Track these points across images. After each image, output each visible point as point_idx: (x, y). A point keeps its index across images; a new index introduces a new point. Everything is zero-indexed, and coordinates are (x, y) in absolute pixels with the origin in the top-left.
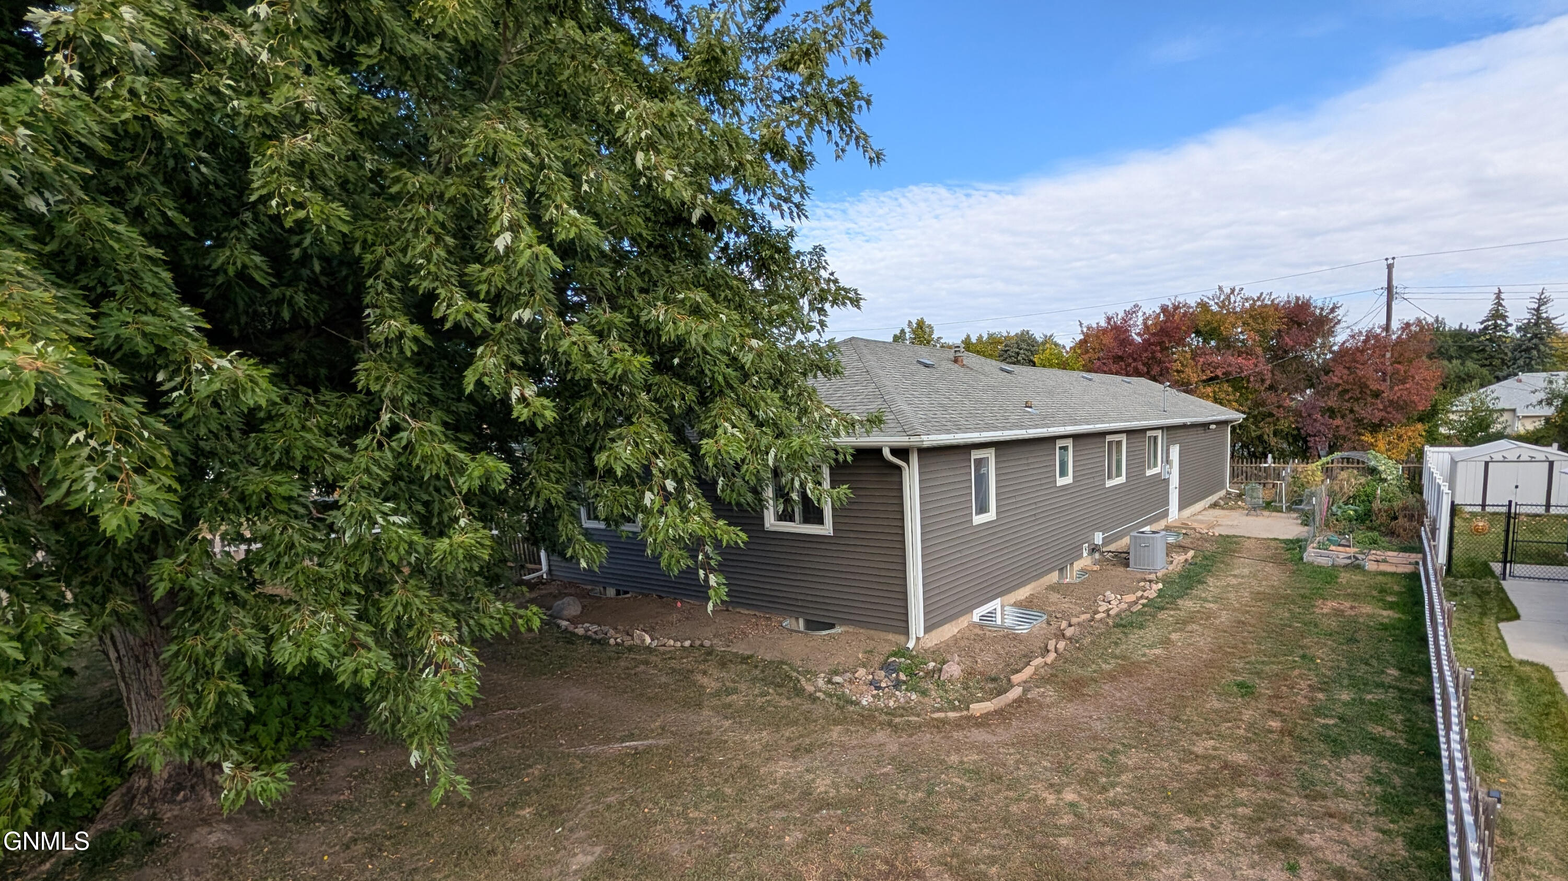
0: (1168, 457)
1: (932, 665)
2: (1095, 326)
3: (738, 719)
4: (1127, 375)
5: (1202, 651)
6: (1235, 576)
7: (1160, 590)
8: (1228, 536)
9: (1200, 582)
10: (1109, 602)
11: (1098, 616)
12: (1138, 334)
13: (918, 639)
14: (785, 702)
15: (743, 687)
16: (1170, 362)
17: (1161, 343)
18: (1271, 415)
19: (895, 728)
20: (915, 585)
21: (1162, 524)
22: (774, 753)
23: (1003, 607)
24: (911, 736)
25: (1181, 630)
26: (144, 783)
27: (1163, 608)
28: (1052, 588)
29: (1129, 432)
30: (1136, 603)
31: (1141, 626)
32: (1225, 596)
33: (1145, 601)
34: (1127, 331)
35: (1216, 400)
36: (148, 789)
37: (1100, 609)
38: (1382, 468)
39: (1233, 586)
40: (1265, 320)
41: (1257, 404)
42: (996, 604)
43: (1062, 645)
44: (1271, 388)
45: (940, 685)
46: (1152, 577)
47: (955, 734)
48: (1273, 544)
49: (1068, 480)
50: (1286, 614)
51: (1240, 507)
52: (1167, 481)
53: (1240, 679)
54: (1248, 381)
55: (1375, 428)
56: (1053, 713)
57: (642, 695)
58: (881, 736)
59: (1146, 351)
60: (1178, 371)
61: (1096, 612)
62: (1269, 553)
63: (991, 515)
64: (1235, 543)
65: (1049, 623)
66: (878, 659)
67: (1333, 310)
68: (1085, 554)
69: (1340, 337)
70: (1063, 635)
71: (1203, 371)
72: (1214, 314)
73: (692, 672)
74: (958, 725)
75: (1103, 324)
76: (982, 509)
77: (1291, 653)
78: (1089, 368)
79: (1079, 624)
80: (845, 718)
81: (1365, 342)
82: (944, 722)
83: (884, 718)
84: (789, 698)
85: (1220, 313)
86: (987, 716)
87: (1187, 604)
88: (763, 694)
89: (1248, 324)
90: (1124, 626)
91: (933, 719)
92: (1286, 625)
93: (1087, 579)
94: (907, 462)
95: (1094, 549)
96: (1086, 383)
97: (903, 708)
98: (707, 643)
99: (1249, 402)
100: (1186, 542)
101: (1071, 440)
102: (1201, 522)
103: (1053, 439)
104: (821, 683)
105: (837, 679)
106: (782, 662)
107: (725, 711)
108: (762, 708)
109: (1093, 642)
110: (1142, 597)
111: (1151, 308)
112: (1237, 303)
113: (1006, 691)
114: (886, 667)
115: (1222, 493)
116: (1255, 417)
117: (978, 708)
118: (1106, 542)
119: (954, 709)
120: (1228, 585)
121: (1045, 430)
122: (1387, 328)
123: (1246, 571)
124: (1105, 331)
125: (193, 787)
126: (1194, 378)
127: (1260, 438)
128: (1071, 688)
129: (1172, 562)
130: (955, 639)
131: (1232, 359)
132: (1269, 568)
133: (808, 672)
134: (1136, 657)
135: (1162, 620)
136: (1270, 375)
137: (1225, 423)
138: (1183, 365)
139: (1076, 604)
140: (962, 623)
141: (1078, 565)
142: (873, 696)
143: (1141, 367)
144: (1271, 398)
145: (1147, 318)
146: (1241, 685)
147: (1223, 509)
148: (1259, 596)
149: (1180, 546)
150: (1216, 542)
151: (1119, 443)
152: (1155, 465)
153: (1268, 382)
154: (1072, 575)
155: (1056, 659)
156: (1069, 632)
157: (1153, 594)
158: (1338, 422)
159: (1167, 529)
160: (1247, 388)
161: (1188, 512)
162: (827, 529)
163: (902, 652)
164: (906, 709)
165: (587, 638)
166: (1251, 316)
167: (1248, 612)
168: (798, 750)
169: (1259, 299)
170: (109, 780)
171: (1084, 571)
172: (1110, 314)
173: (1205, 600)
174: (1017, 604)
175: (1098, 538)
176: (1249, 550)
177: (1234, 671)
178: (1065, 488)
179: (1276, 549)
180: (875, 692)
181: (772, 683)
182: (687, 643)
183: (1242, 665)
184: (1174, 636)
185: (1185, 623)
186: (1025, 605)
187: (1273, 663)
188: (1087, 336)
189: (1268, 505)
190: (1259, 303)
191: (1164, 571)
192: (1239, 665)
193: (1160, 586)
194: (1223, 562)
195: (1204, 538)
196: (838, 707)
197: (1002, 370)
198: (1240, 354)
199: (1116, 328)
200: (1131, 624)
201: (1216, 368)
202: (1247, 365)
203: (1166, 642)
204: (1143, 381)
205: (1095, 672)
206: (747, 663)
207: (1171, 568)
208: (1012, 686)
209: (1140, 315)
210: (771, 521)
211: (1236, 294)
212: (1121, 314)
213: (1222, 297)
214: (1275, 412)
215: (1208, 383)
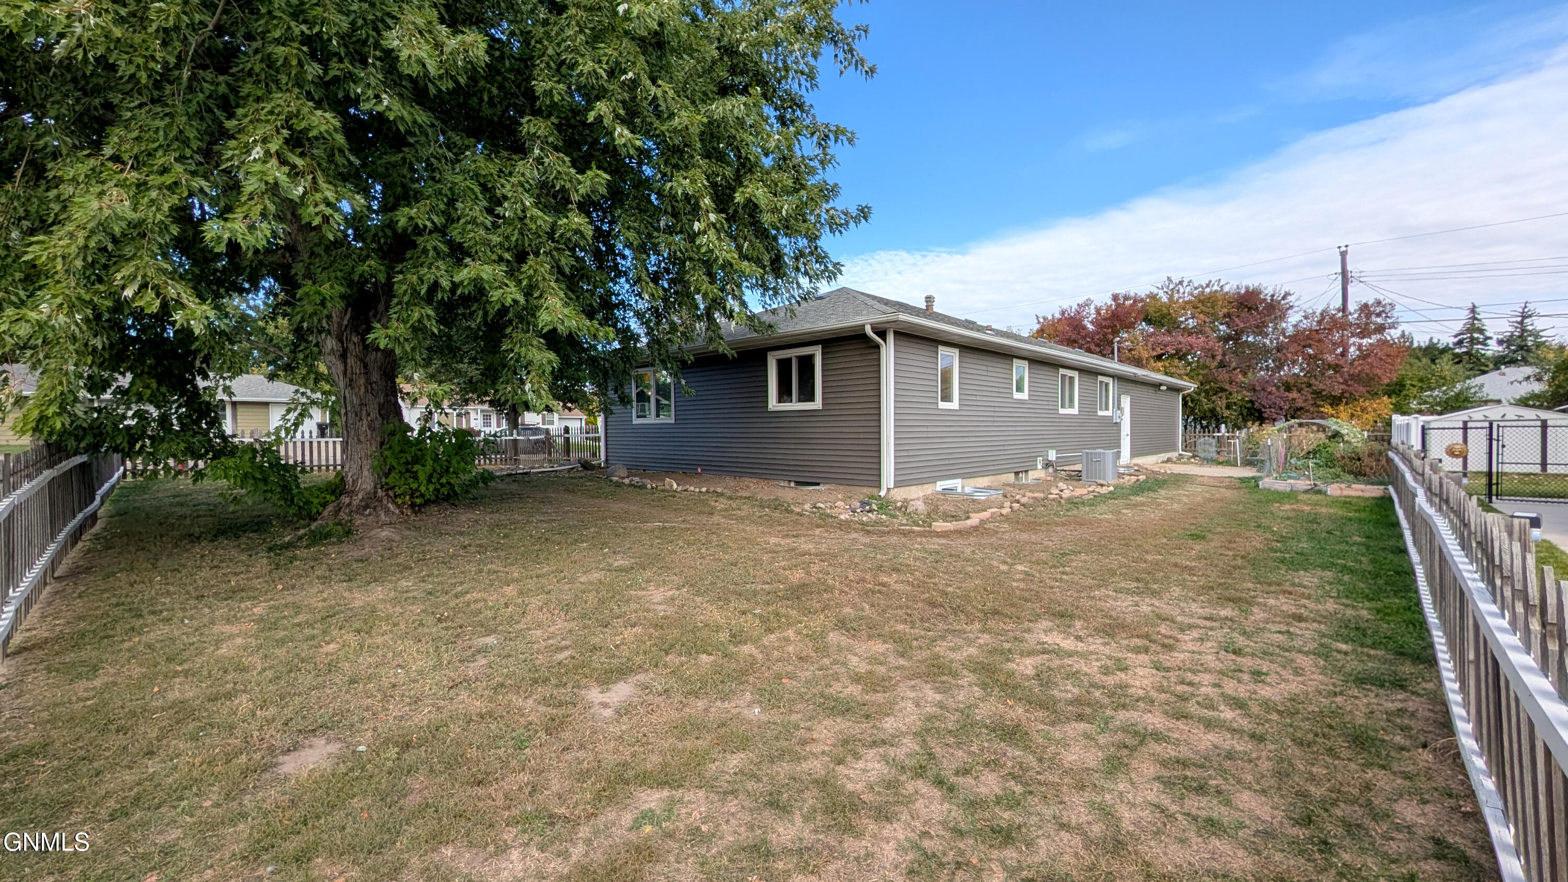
0: (1119, 404)
1: (899, 505)
2: (1050, 318)
3: (740, 521)
7: (1112, 490)
8: (1180, 474)
9: (1151, 491)
10: (1062, 491)
11: (1051, 497)
12: (1092, 322)
13: (888, 489)
14: (777, 516)
15: (745, 508)
17: (1112, 327)
18: (1223, 390)
19: (867, 532)
20: (888, 444)
22: (768, 535)
23: (964, 486)
24: (881, 536)
26: (347, 500)
27: (1114, 500)
28: (1008, 485)
29: (1082, 370)
30: (1087, 494)
31: (1092, 507)
33: (1096, 494)
34: (1081, 321)
36: (349, 504)
37: (1054, 492)
38: (1344, 432)
40: (1214, 304)
41: (1208, 379)
42: (958, 482)
43: (1016, 507)
44: (1222, 363)
45: (907, 514)
46: (1105, 484)
47: (919, 538)
48: (1227, 480)
49: (1024, 396)
50: (1241, 508)
52: (1118, 425)
53: (1191, 532)
55: (1335, 401)
56: (1007, 536)
57: (669, 508)
58: (855, 535)
59: (1098, 334)
60: (1130, 350)
61: (1050, 494)
62: (1223, 484)
63: (954, 405)
64: (1187, 477)
65: (1004, 495)
66: (855, 499)
67: (1284, 298)
68: (1039, 467)
69: (1293, 318)
70: (1018, 501)
71: (1154, 349)
72: (1163, 302)
73: (707, 501)
74: (921, 534)
75: (1058, 315)
76: (947, 397)
77: (1245, 524)
79: (1033, 497)
80: (826, 524)
81: (1319, 322)
82: (909, 531)
83: (858, 526)
84: (781, 514)
85: (1168, 304)
86: (946, 532)
87: (1138, 499)
88: (761, 512)
89: (1197, 309)
90: (1076, 504)
91: (900, 529)
92: (1240, 513)
93: (1041, 483)
94: (885, 341)
95: (1048, 465)
97: (875, 523)
98: (719, 491)
99: (1200, 376)
100: (1139, 473)
101: (1027, 362)
102: (1153, 466)
103: (1010, 357)
104: (807, 507)
105: (821, 506)
106: (777, 499)
107: (731, 517)
108: (760, 518)
109: (1046, 509)
110: (1093, 491)
111: (1103, 299)
112: (1185, 294)
113: (966, 519)
114: (862, 503)
115: (1174, 453)
116: (1207, 392)
117: (939, 526)
118: (1059, 461)
119: (918, 525)
120: (1180, 494)
121: (1004, 342)
122: (1344, 308)
123: (1199, 490)
124: (1059, 321)
125: (375, 508)
126: (1145, 355)
127: (1212, 411)
128: (1025, 526)
129: (1124, 480)
130: (925, 494)
131: (1180, 338)
132: (1223, 490)
133: (797, 502)
134: (1088, 518)
135: (1113, 503)
136: (1221, 352)
137: (1177, 391)
138: (1134, 346)
139: (1029, 492)
140: (928, 489)
141: (1033, 473)
142: (850, 516)
144: (1223, 375)
145: (1100, 309)
147: (1175, 463)
149: (1132, 474)
150: (1168, 476)
151: (1072, 379)
152: (1107, 408)
153: (1219, 358)
154: (1027, 480)
155: (1010, 511)
156: (1023, 500)
157: (1103, 492)
158: (1294, 394)
161: (1140, 460)
162: (816, 405)
163: (875, 497)
164: (878, 523)
166: (1200, 302)
168: (787, 535)
169: (1208, 286)
170: (328, 497)
171: (1038, 479)
172: (1064, 307)
173: (1156, 498)
174: (977, 488)
175: (1052, 456)
176: (1202, 482)
177: (1185, 529)
178: (1021, 402)
179: (1231, 482)
180: (851, 514)
181: (768, 508)
182: (704, 490)
183: (1193, 527)
184: (1125, 511)
185: (1136, 507)
186: (984, 489)
189: (1222, 463)
190: (1208, 290)
191: (1116, 483)
192: (1191, 527)
194: (1174, 484)
195: (1156, 473)
196: (821, 519)
198: (1190, 334)
199: (1069, 318)
200: (1082, 504)
201: (1166, 346)
202: (1197, 344)
205: (1047, 520)
206: (749, 499)
207: (1122, 482)
208: (971, 518)
209: (1092, 307)
210: (773, 403)
211: (1185, 284)
212: (1075, 307)
213: (1171, 286)
214: (1227, 387)
215: (1159, 358)
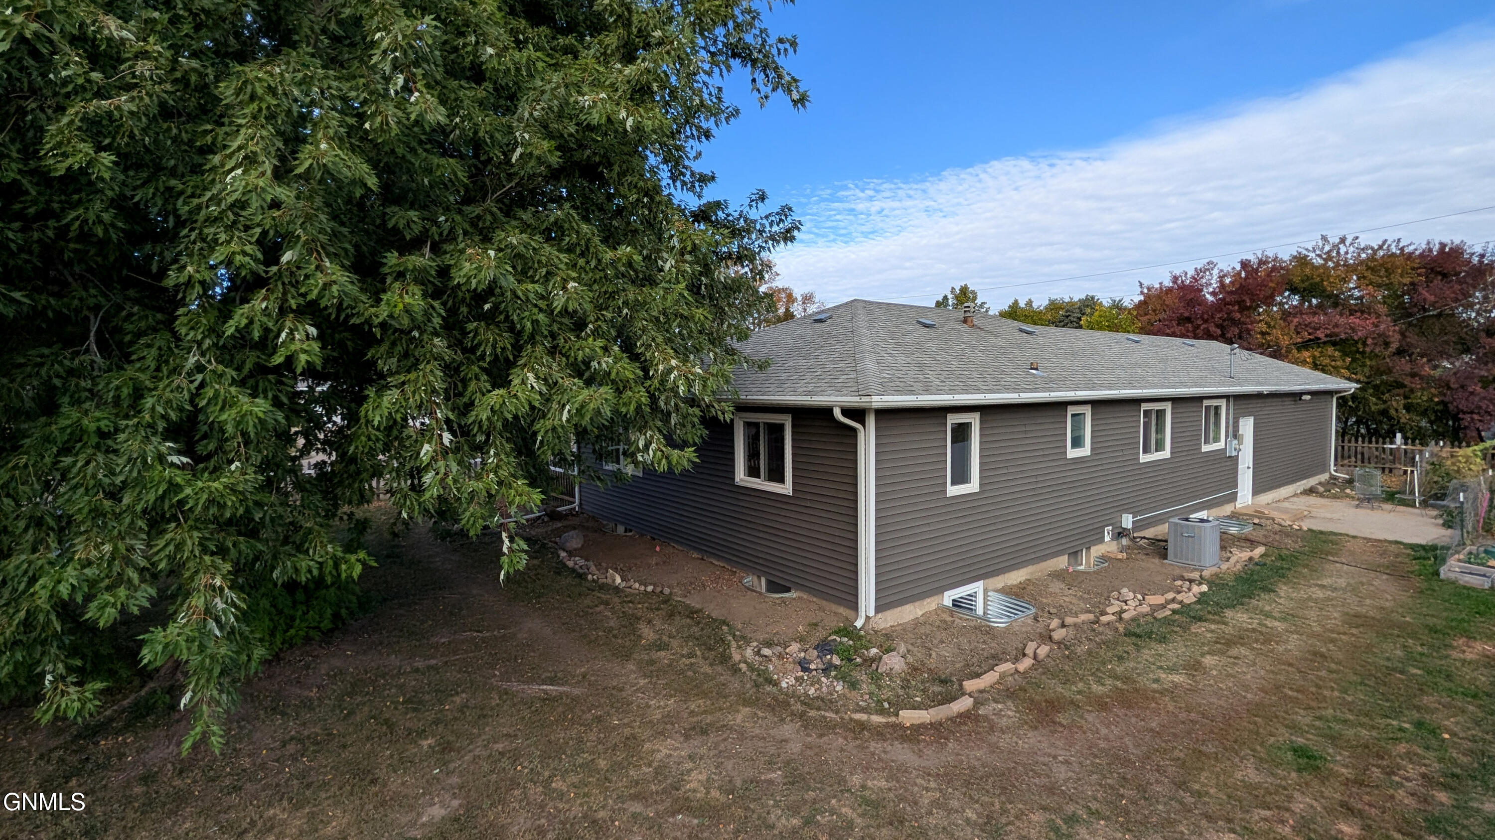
0: (1236, 430)
1: (874, 651)
2: (1157, 286)
3: (654, 679)
4: (1196, 337)
5: (1247, 688)
6: (1323, 587)
7: (1203, 594)
8: (1321, 532)
9: (1266, 590)
10: (1125, 602)
11: (1104, 619)
12: (1213, 294)
13: (867, 618)
14: (708, 670)
15: (675, 643)
16: (1252, 323)
17: (1240, 303)
18: (1401, 385)
19: (807, 724)
20: (866, 557)
21: (1228, 509)
22: (669, 727)
23: (986, 591)
24: (821, 736)
25: (1222, 653)
27: (1200, 619)
28: (1058, 575)
29: (1176, 401)
30: (1163, 607)
31: (1163, 640)
32: (1300, 613)
33: (1176, 606)
34: (1197, 290)
35: (1315, 366)
37: (1110, 610)
39: (1316, 601)
40: (1389, 272)
41: (1378, 371)
42: (977, 587)
43: (1043, 651)
44: (1400, 352)
45: (876, 678)
46: (1195, 575)
47: (873, 744)
48: (1393, 548)
49: (1085, 451)
50: (1399, 653)
51: (1348, 496)
52: (1234, 460)
53: (1301, 740)
54: (1365, 344)
56: (1004, 741)
57: (585, 636)
58: (788, 729)
59: (1221, 310)
60: (1263, 334)
61: (1104, 613)
62: (1385, 561)
63: (973, 486)
64: (1331, 542)
65: (1036, 619)
66: (820, 634)
68: (1107, 538)
70: (1050, 637)
71: (1298, 333)
72: (1317, 268)
73: (638, 619)
74: (879, 733)
75: (1168, 283)
76: (961, 477)
77: (1397, 714)
78: (1144, 331)
79: (1075, 625)
80: (758, 699)
82: (862, 726)
83: (799, 707)
84: (711, 665)
85: (1324, 266)
86: (918, 729)
87: (1239, 618)
88: (691, 655)
89: (1364, 277)
90: (1139, 636)
91: (851, 719)
92: (1394, 669)
93: (1106, 569)
94: (863, 423)
95: (1120, 534)
96: (1130, 344)
97: (822, 700)
98: (667, 591)
99: (1366, 370)
100: (1259, 535)
101: (1089, 407)
102: (1286, 511)
103: (1062, 405)
104: (749, 652)
105: (766, 651)
106: (724, 622)
107: (649, 668)
108: (682, 672)
109: (1089, 652)
110: (1173, 600)
111: (1229, 264)
112: (1349, 253)
113: (954, 699)
114: (824, 647)
115: (1324, 477)
116: (1376, 388)
117: (908, 717)
118: (1137, 526)
119: (882, 712)
120: (1310, 598)
121: (1046, 394)
123: (1342, 582)
124: (1169, 290)
126: (1285, 341)
127: (1385, 413)
128: (1041, 711)
129: (1228, 559)
130: (917, 623)
131: (1340, 319)
132: (1381, 582)
133: (743, 637)
134: (1145, 682)
135: (1196, 634)
136: (1398, 336)
137: (1329, 393)
138: (1269, 326)
139: (1081, 598)
140: (930, 604)
141: (1097, 551)
142: (797, 679)
143: (1212, 329)
144: (1403, 365)
145: (1224, 276)
146: (1300, 752)
147: (1321, 495)
148: (1356, 620)
149: (1247, 540)
150: (1303, 539)
151: (1160, 414)
152: (1217, 439)
153: (1394, 346)
154: (1087, 562)
155: (1033, 668)
156: (1059, 634)
157: (1189, 598)
159: (1235, 516)
160: (1363, 353)
161: (1266, 498)
162: (786, 488)
163: (848, 631)
164: (825, 702)
165: (573, 570)
166: (1368, 268)
167: (1332, 641)
168: (694, 728)
169: (1381, 247)
171: (1104, 558)
172: (1177, 272)
173: (1268, 615)
174: (1005, 591)
175: (1127, 521)
176: (1352, 553)
177: (1294, 727)
178: (1080, 459)
179: (1397, 556)
180: (801, 674)
181: (705, 644)
182: (650, 588)
183: (1308, 720)
184: (1208, 660)
185: (1230, 643)
186: (1015, 593)
187: (1362, 725)
188: (1148, 297)
189: (1390, 497)
190: (1381, 253)
191: (1215, 570)
192: (1303, 718)
193: (1205, 588)
194: (1306, 566)
195: (1286, 532)
196: (757, 685)
197: (1021, 330)
198: (1352, 312)
199: (1183, 287)
200: (1149, 635)
201: (1316, 329)
202: (1363, 326)
203: (1194, 667)
204: (1215, 344)
205: (1079, 692)
206: (693, 618)
207: (1224, 566)
208: (963, 694)
209: (1215, 272)
210: (740, 475)
211: (1348, 243)
212: (1191, 272)
213: (1327, 248)
214: (1407, 382)
215: (1305, 346)
